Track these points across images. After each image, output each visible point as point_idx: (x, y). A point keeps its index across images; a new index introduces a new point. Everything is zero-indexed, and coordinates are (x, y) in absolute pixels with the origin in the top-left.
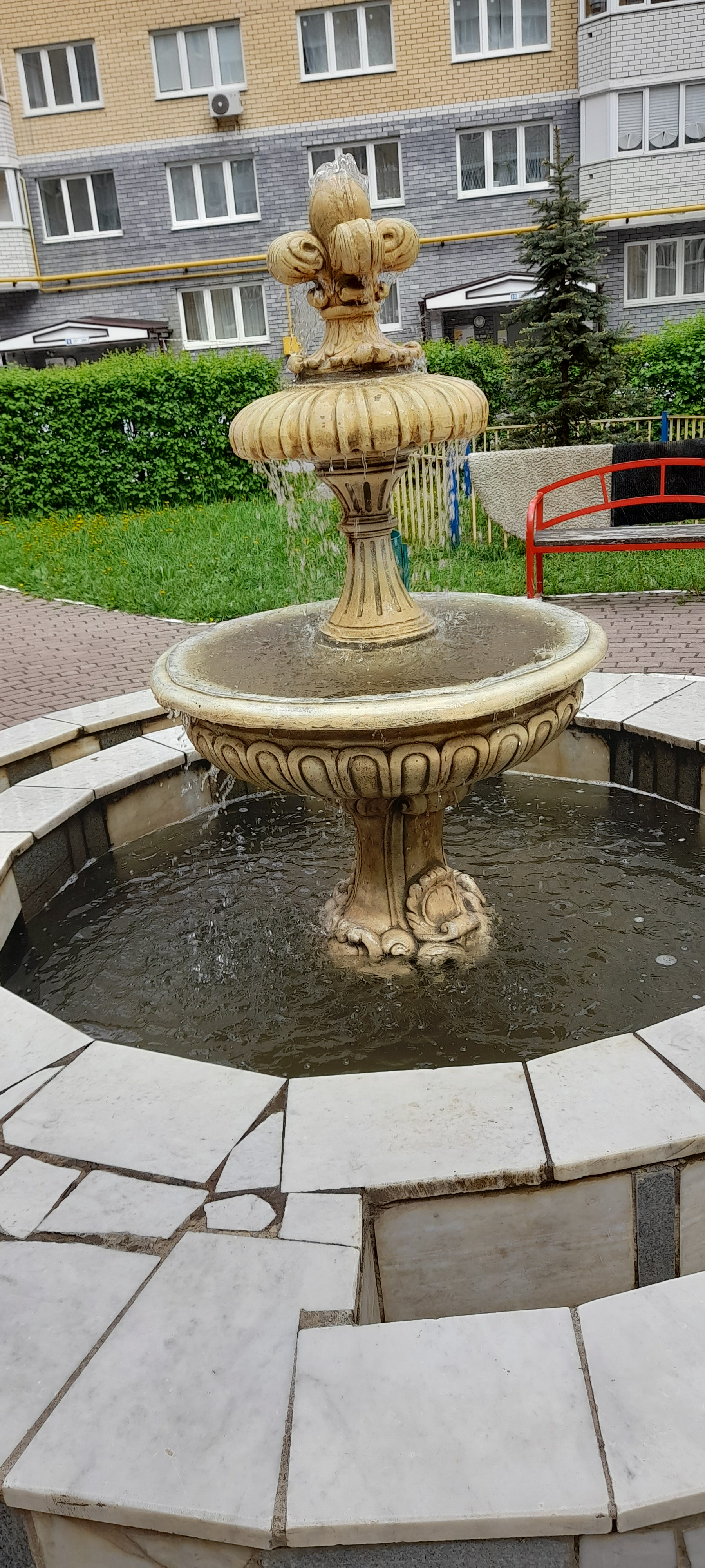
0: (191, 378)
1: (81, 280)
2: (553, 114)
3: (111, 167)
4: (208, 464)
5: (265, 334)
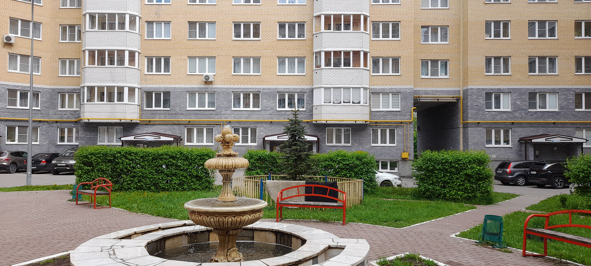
0: (188, 154)
1: (154, 121)
2: (306, 91)
3: (170, 90)
4: (189, 180)
5: (212, 142)
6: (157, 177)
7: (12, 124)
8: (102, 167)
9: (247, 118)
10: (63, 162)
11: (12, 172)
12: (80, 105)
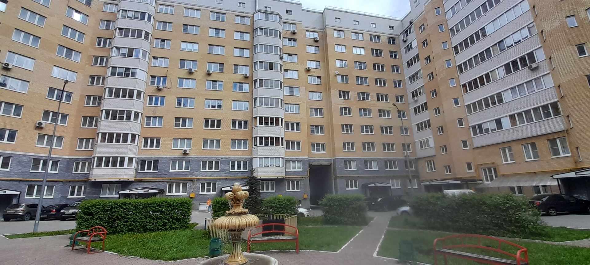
0: (170, 202)
2: (248, 159)
3: (159, 159)
5: (186, 193)
6: (146, 221)
7: (33, 183)
8: (101, 215)
9: (211, 176)
10: (70, 211)
11: (25, 220)
12: (90, 169)
